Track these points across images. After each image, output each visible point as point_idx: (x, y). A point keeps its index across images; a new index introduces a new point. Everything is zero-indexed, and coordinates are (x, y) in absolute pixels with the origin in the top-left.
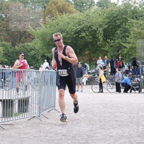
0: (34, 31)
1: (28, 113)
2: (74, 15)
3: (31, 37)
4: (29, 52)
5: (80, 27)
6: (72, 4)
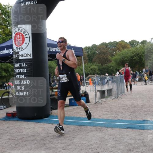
0: (111, 58)
1: (112, 96)
3: (110, 61)
4: (109, 68)
5: (133, 54)
6: (129, 44)
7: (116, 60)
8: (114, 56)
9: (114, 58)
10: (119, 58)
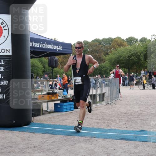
0: (105, 57)
1: (105, 102)
2: (127, 47)
3: (104, 60)
4: (103, 69)
5: (130, 54)
6: (125, 41)
7: (110, 60)
8: (108, 54)
9: (108, 57)
10: (114, 57)
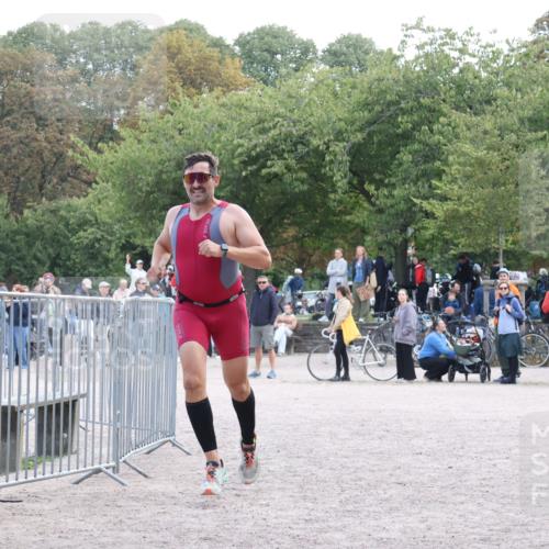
0: (92, 154)
1: (73, 458)
2: (243, 94)
3: (84, 177)
4: (74, 232)
5: (262, 139)
6: (233, 55)
7: (127, 177)
8: (115, 137)
9: (111, 155)
10: (155, 158)
